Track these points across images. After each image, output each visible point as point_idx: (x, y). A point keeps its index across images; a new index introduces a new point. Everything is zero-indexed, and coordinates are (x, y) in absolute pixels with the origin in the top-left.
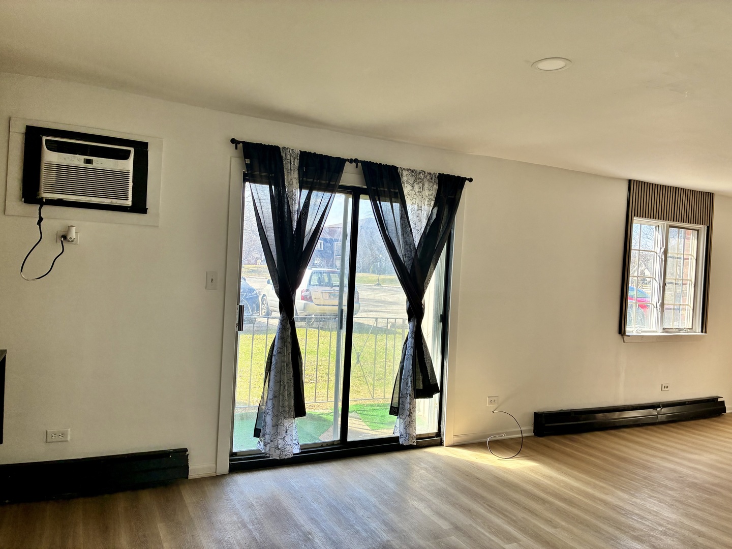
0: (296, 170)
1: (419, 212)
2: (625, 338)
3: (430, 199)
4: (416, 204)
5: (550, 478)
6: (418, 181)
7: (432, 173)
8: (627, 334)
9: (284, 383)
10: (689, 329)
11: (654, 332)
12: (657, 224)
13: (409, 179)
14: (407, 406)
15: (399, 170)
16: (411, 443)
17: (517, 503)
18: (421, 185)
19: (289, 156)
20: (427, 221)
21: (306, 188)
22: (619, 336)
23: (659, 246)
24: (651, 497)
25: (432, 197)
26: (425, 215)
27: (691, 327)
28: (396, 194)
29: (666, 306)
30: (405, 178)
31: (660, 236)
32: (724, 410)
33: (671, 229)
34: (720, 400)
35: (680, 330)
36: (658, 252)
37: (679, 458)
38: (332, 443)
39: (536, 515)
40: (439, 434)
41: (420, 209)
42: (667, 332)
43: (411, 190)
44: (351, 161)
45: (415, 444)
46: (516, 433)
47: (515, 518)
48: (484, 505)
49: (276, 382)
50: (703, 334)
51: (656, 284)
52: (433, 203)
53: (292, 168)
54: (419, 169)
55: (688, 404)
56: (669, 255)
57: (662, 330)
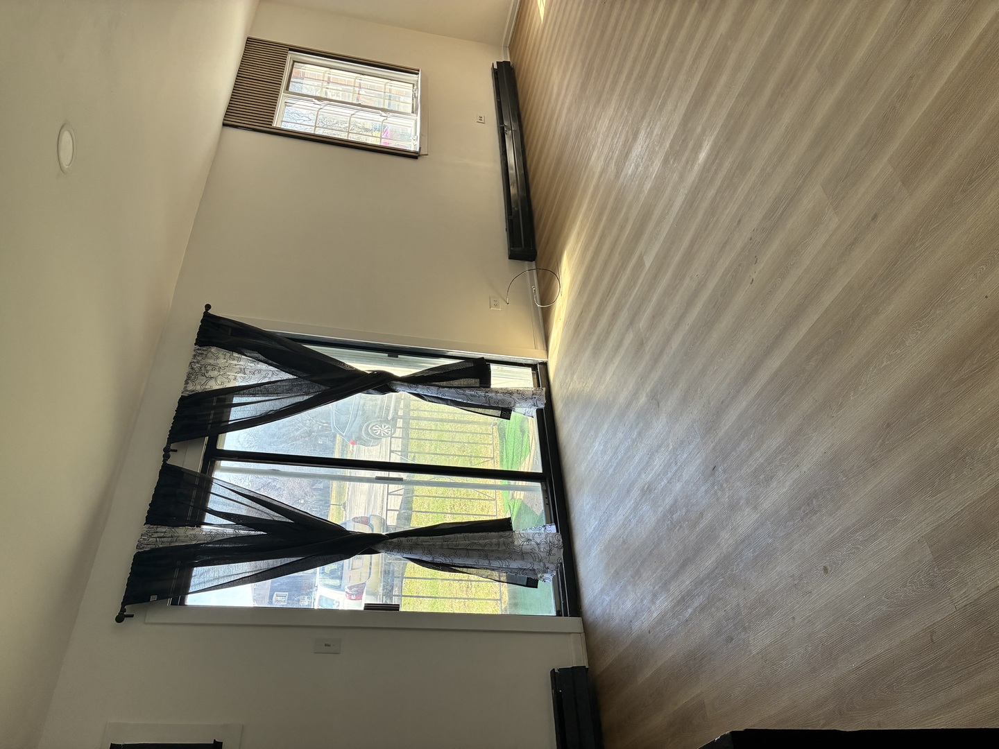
0: (173, 530)
1: (247, 372)
2: (422, 152)
3: (230, 357)
4: (236, 374)
5: (579, 234)
6: (203, 371)
7: (194, 353)
8: (418, 150)
9: (468, 545)
10: (414, 86)
11: (416, 123)
12: (283, 104)
13: (199, 384)
14: (500, 396)
15: (186, 394)
16: (544, 393)
18: (209, 368)
19: (150, 540)
20: (261, 363)
21: (203, 516)
22: (420, 159)
23: (313, 105)
24: (595, 128)
25: (228, 355)
26: (252, 365)
27: (412, 85)
28: (219, 400)
29: (386, 107)
30: (197, 387)
31: (298, 103)
33: (291, 88)
35: (414, 97)
36: (319, 107)
37: (557, 104)
38: (545, 492)
40: (534, 367)
41: (243, 371)
42: (417, 109)
43: (216, 381)
44: (166, 457)
45: (544, 389)
46: (531, 275)
47: (620, 264)
48: (608, 299)
49: (468, 556)
50: (420, 73)
51: (358, 113)
52: (236, 355)
53: (170, 535)
54: (186, 369)
55: (500, 99)
56: (323, 96)
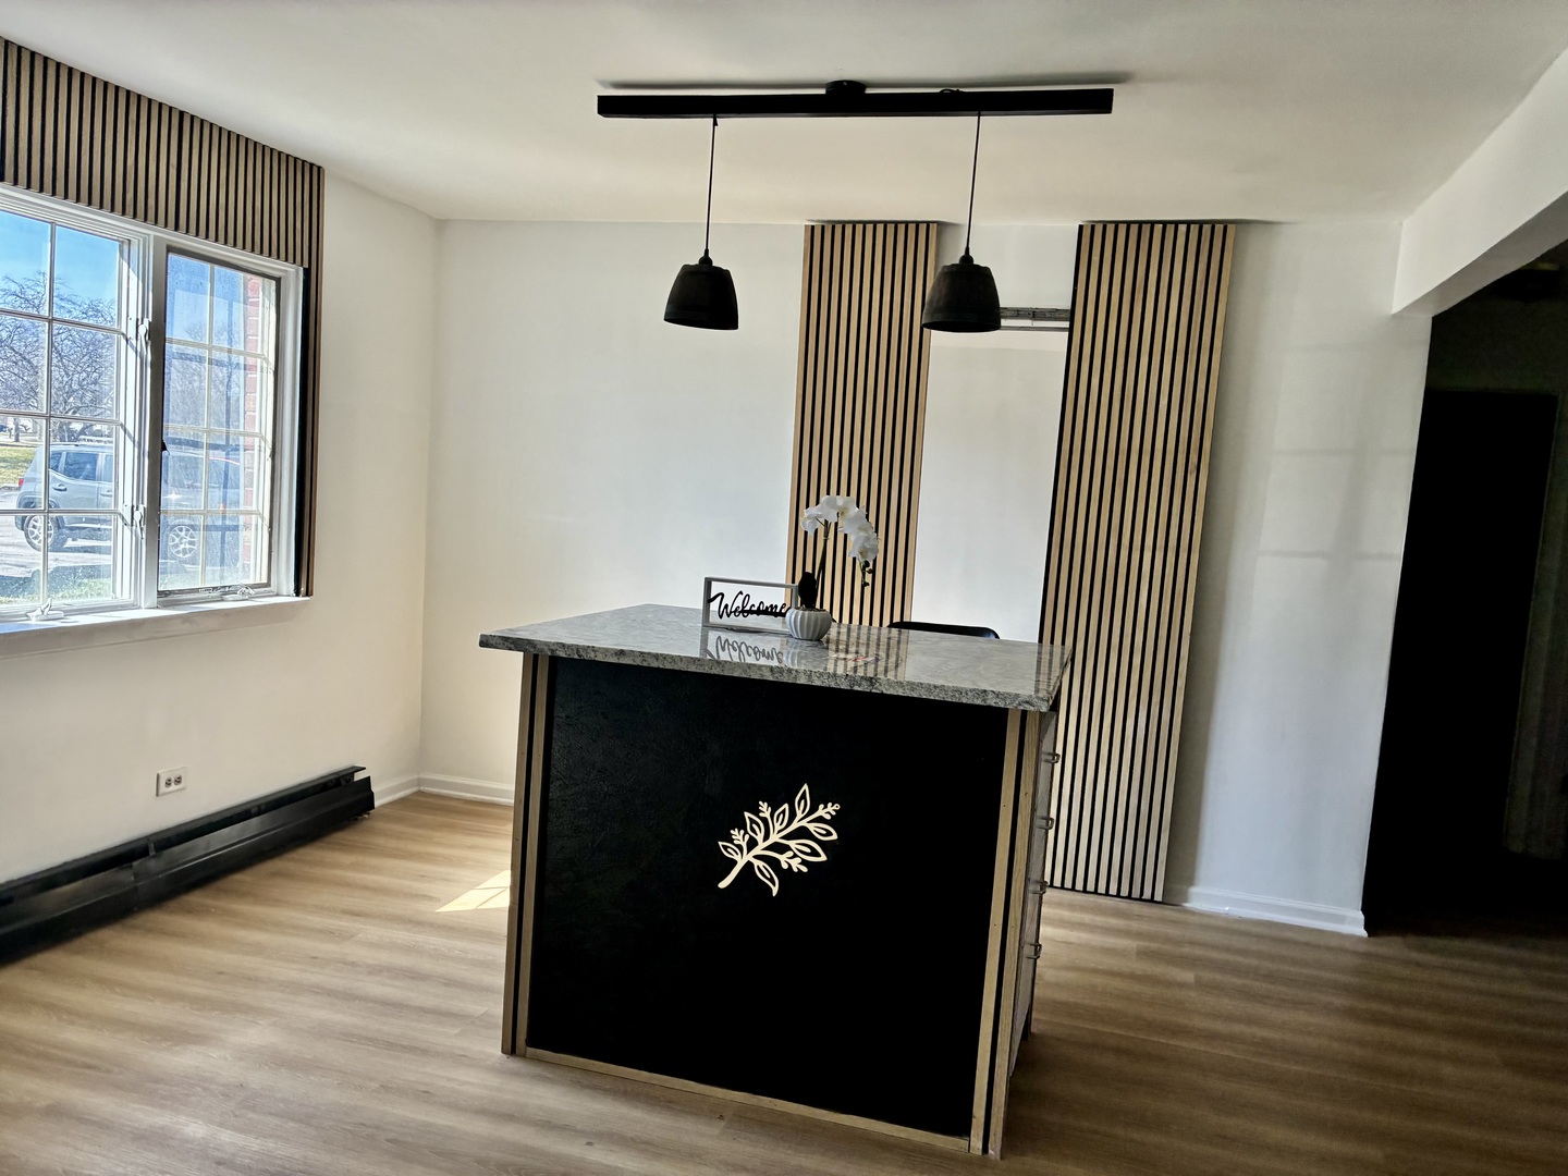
10: (260, 586)
27: (265, 581)
29: (168, 521)
32: (366, 803)
33: (177, 261)
34: (359, 776)
35: (224, 592)
50: (300, 599)
56: (171, 348)
57: (153, 600)
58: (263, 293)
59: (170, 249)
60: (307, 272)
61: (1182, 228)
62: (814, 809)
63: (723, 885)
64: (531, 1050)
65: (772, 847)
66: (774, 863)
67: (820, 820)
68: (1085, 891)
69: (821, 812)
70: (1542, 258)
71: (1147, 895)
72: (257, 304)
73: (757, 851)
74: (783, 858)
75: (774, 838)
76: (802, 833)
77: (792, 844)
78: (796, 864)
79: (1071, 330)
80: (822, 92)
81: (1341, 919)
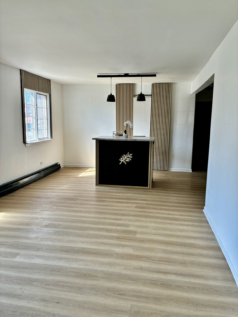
2: (26, 145)
8: (27, 143)
10: (47, 138)
11: (35, 141)
12: (32, 92)
17: (7, 236)
22: (24, 144)
23: (34, 103)
29: (39, 129)
31: (33, 98)
32: (60, 167)
34: (58, 164)
35: (44, 138)
36: (34, 105)
39: (19, 237)
42: (40, 140)
47: (10, 244)
50: (52, 139)
51: (34, 119)
55: (49, 168)
56: (38, 106)
57: (38, 139)
58: (44, 98)
59: (37, 94)
60: (50, 95)
61: (165, 84)
62: (129, 155)
63: (120, 164)
64: (99, 185)
65: (125, 159)
66: (125, 161)
67: (130, 156)
68: (157, 170)
69: (130, 155)
70: (211, 85)
71: (165, 170)
72: (43, 99)
73: (124, 160)
74: (126, 160)
75: (125, 158)
76: (128, 157)
77: (127, 159)
78: (128, 161)
79: (152, 97)
80: (124, 74)
81: (189, 170)
